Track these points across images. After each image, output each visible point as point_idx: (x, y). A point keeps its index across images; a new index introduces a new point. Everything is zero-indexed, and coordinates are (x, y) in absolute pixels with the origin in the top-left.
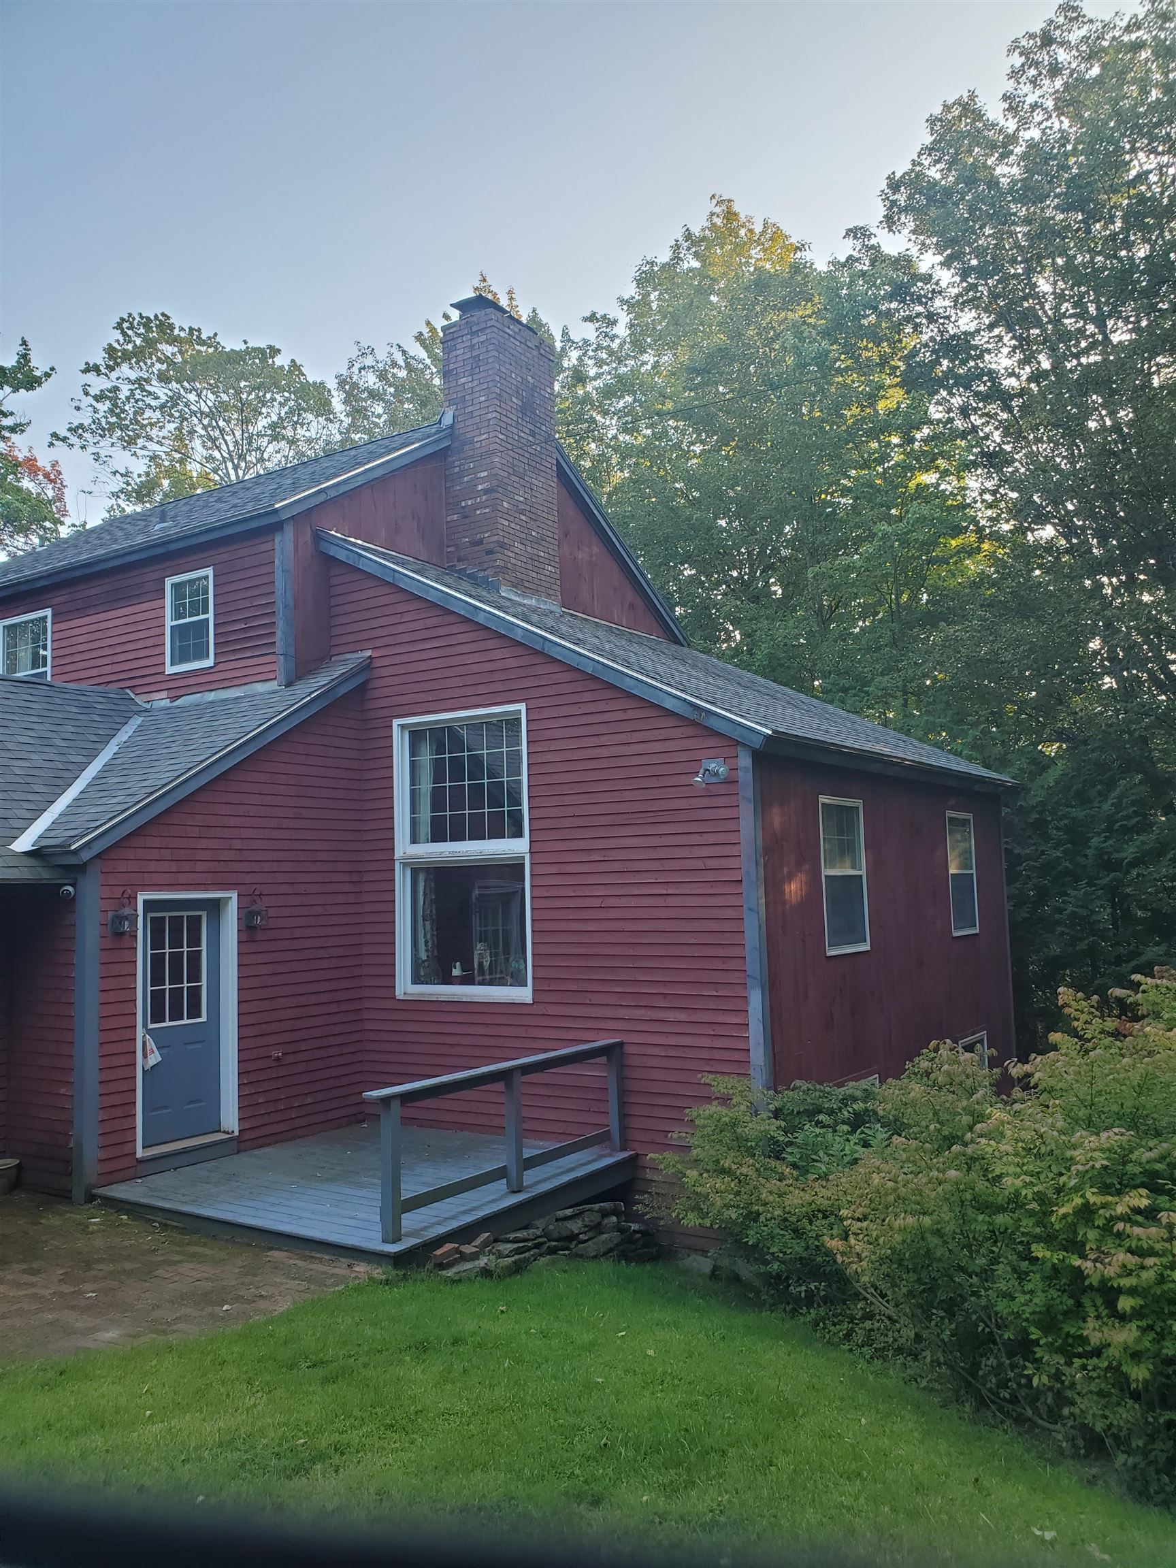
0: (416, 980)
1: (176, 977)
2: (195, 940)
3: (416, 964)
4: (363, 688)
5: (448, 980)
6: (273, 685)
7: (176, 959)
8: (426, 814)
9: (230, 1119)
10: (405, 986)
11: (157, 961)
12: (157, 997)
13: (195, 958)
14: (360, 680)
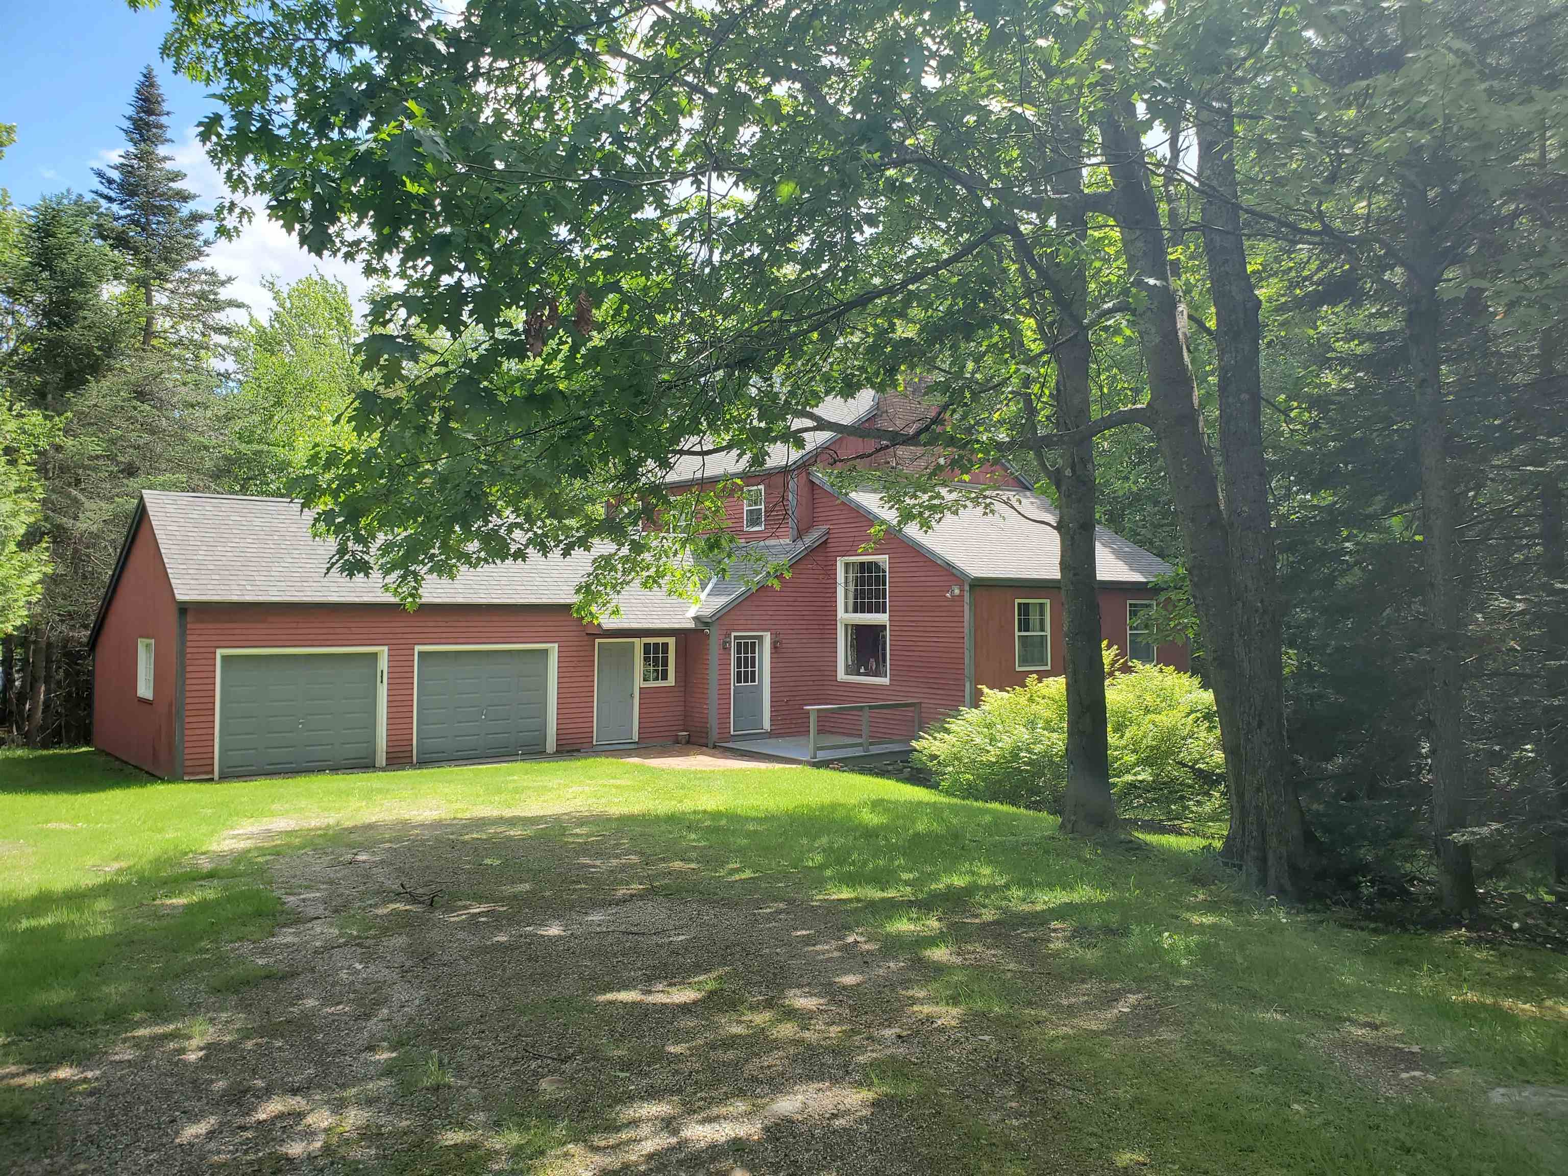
0: (847, 673)
1: (746, 666)
2: (753, 652)
3: (847, 666)
4: (825, 542)
5: (859, 674)
6: (788, 541)
7: (746, 658)
8: (851, 601)
9: (767, 725)
10: (841, 676)
11: (739, 659)
12: (739, 673)
13: (753, 658)
14: (824, 539)
